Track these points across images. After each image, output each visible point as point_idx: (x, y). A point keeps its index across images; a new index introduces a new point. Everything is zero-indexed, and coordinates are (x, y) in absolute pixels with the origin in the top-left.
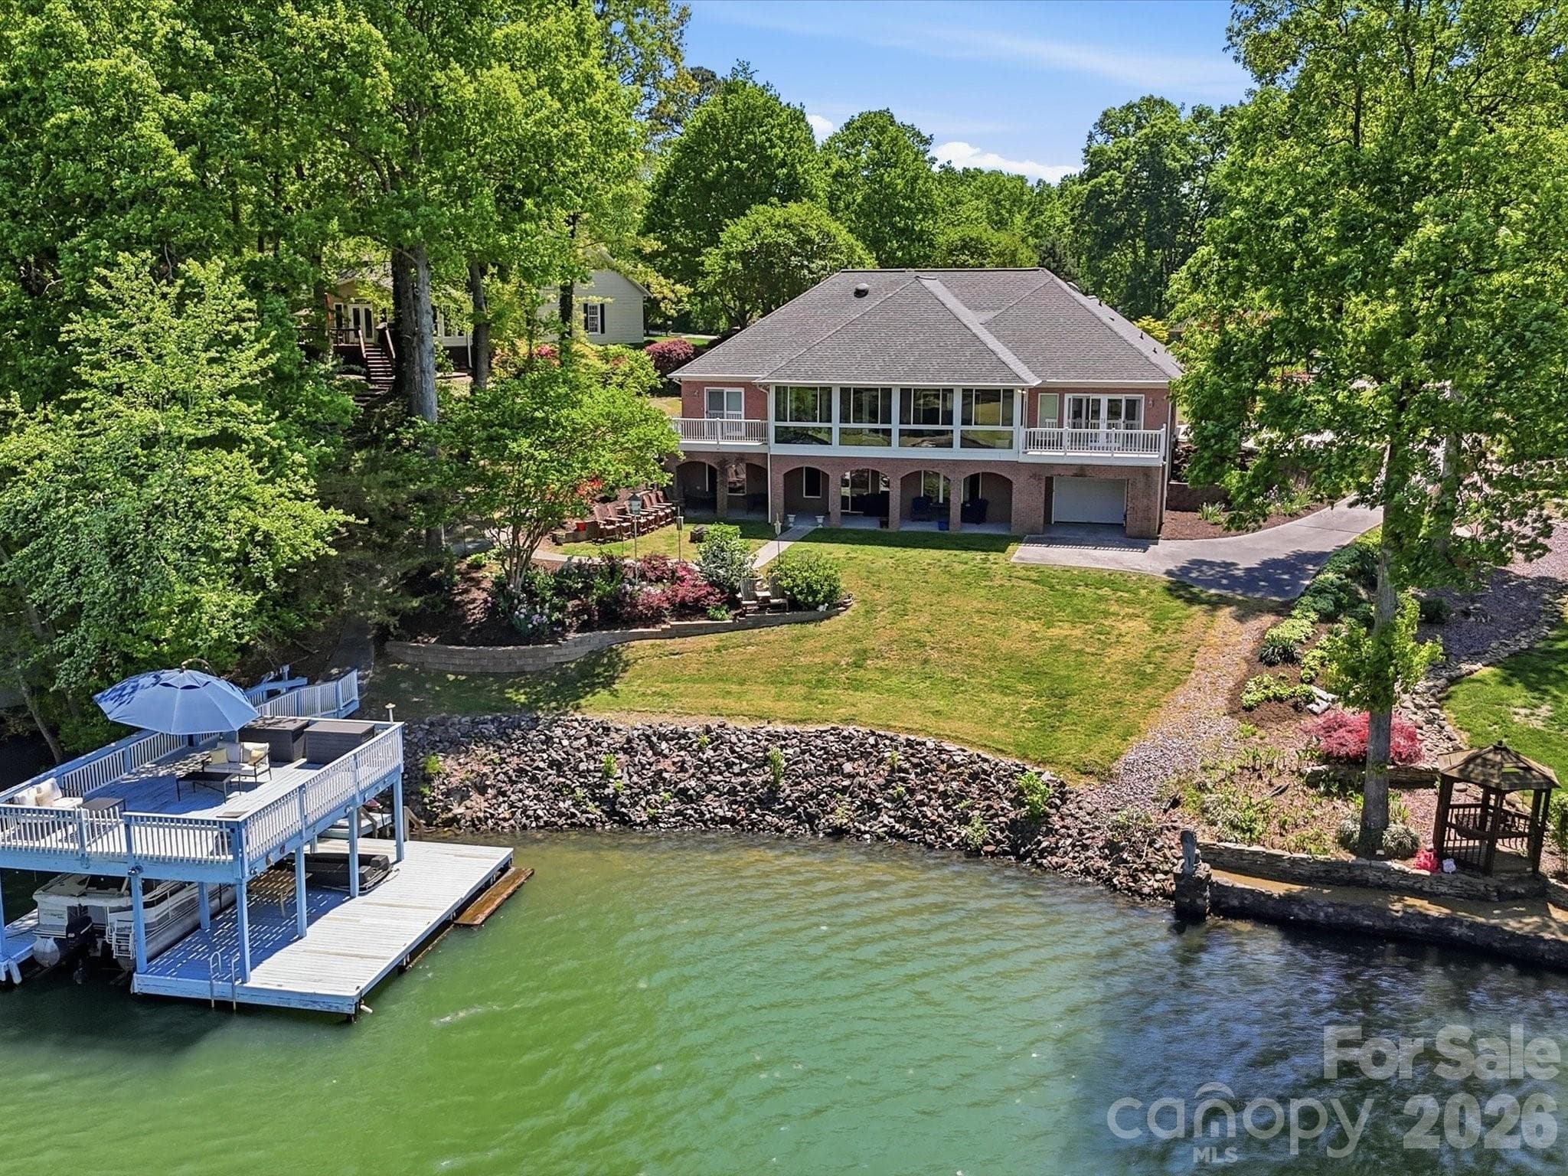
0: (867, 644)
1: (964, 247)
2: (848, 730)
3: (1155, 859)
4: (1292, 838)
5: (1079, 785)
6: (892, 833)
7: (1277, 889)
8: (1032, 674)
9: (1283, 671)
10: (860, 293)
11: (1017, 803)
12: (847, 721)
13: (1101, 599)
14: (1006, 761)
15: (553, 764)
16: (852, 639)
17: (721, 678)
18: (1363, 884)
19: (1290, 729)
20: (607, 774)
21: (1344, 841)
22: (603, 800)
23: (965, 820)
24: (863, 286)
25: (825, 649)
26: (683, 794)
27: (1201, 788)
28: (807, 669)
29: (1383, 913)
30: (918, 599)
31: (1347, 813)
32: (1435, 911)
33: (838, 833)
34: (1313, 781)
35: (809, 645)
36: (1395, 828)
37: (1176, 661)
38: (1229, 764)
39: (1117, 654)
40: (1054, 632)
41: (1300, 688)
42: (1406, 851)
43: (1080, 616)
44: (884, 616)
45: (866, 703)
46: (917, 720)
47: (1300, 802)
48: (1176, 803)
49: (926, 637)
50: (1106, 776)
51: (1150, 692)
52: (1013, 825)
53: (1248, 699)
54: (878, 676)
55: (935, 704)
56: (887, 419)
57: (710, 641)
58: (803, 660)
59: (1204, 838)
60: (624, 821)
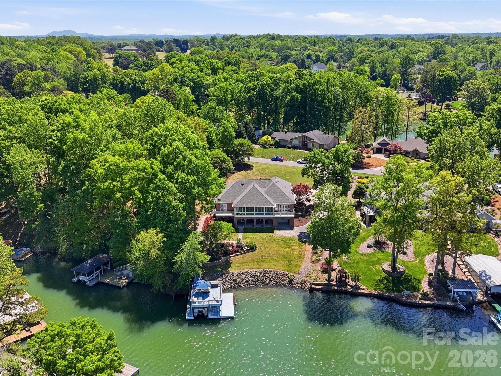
0: (262, 254)
1: (240, 144)
2: (265, 270)
3: (306, 285)
4: (321, 280)
5: (296, 275)
6: (274, 284)
7: (320, 287)
8: (286, 258)
9: (316, 255)
10: (242, 185)
11: (289, 278)
12: (264, 268)
13: (291, 243)
14: (286, 272)
15: (229, 279)
16: (260, 254)
17: (244, 262)
18: (329, 285)
19: (318, 264)
20: (236, 280)
21: (326, 280)
22: (237, 283)
23: (283, 281)
24: (243, 183)
25: (257, 256)
26: (246, 281)
27: (310, 274)
28: (256, 259)
29: (331, 289)
30: (266, 245)
31: (326, 276)
32: (336, 288)
33: (267, 284)
34: (322, 272)
35: (254, 255)
36: (332, 278)
37: (303, 253)
38: (312, 271)
39: (295, 253)
40: (286, 250)
41: (319, 258)
42: (333, 281)
43: (289, 246)
44: (263, 249)
45: (266, 264)
46: (274, 267)
47: (321, 275)
48: (307, 277)
49: (270, 252)
50: (299, 274)
51: (301, 260)
52: (289, 281)
53: (313, 260)
54: (265, 260)
55: (275, 264)
56: (253, 211)
57: (241, 256)
58: (255, 258)
59: (311, 282)
60: (240, 286)
